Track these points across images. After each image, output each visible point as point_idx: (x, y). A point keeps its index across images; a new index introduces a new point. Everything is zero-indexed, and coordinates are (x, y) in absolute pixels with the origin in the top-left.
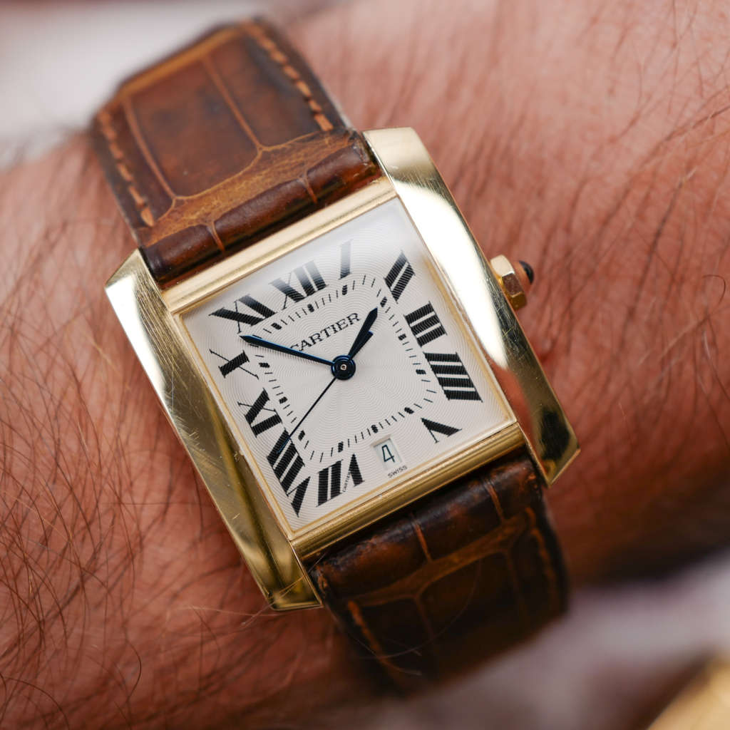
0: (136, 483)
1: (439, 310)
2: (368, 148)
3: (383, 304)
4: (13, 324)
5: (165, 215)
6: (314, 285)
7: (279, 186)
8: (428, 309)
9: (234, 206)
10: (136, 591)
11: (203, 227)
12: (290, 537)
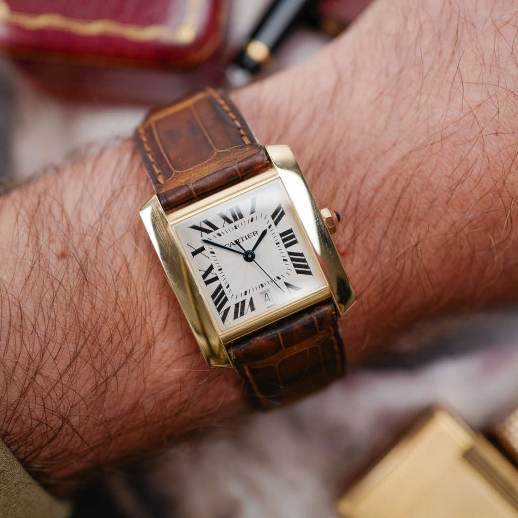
0: (153, 312)
1: (296, 232)
2: (267, 153)
3: (270, 227)
4: (99, 236)
5: (170, 179)
6: (237, 217)
7: (224, 169)
8: (290, 231)
9: (202, 177)
10: (151, 363)
11: (187, 186)
12: (220, 334)
